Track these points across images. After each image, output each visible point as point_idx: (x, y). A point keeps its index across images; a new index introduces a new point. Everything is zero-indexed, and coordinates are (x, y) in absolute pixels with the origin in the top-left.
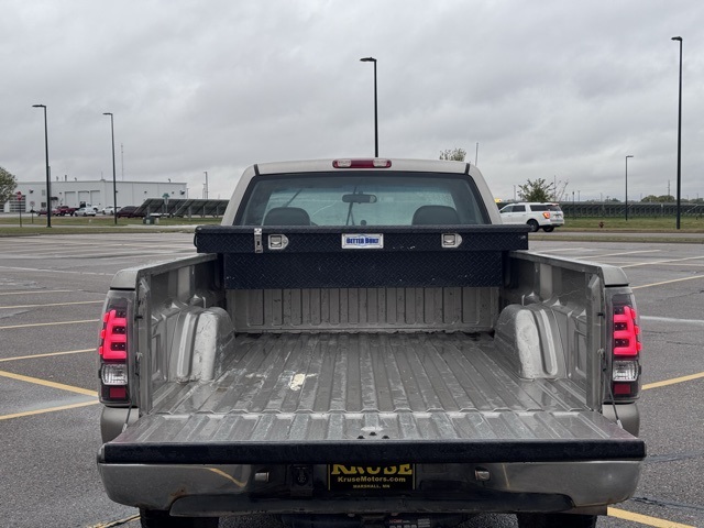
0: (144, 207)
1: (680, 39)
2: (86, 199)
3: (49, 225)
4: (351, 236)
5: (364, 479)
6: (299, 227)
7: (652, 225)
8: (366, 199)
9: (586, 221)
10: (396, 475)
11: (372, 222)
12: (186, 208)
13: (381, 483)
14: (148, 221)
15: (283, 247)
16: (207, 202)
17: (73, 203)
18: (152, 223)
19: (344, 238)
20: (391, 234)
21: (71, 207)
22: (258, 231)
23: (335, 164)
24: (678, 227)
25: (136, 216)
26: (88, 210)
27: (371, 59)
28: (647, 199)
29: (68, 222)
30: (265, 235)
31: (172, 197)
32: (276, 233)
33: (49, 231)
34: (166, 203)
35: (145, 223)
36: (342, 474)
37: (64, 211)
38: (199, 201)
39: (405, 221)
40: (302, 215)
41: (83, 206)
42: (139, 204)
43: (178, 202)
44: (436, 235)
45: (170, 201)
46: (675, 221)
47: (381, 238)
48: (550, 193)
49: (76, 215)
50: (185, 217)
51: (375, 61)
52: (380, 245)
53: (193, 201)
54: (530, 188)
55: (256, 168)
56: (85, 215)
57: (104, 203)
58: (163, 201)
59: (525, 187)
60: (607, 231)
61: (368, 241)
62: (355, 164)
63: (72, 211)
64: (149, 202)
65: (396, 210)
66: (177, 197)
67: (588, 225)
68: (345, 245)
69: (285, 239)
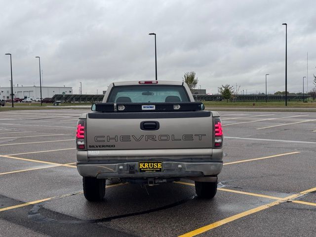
0: (54, 98)
1: (286, 24)
2: (27, 94)
3: (13, 106)
4: (145, 106)
5: (148, 169)
6: (128, 103)
7: (276, 104)
8: (150, 94)
9: (248, 103)
10: (157, 168)
11: (152, 101)
12: (72, 99)
13: (153, 170)
14: (56, 104)
15: (123, 109)
16: (81, 96)
17: (21, 97)
18: (58, 105)
19: (143, 107)
20: (157, 105)
21: (20, 98)
22: (115, 105)
23: (139, 82)
24: (286, 105)
25: (50, 102)
26: (28, 100)
27: (153, 34)
28: (277, 93)
29: (20, 105)
30: (117, 106)
31: (66, 94)
32: (121, 105)
33: (13, 109)
34: (64, 96)
35: (54, 105)
36: (143, 168)
37: (18, 100)
38: (78, 95)
39: (162, 101)
40: (129, 99)
41: (26, 98)
42: (51, 96)
43: (69, 96)
44: (172, 105)
45: (66, 95)
46: (285, 102)
47: (155, 106)
48: (232, 91)
49: (23, 102)
50: (72, 102)
51: (155, 34)
52: (154, 108)
53: (75, 95)
54: (223, 89)
55: (113, 84)
56: (27, 102)
57: (36, 96)
58: (62, 96)
59: (221, 89)
60: (256, 107)
61: (150, 107)
62: (146, 82)
63: (21, 100)
64: (56, 96)
65: (160, 97)
66: (68, 93)
67: (248, 105)
68: (143, 109)
69: (124, 107)
